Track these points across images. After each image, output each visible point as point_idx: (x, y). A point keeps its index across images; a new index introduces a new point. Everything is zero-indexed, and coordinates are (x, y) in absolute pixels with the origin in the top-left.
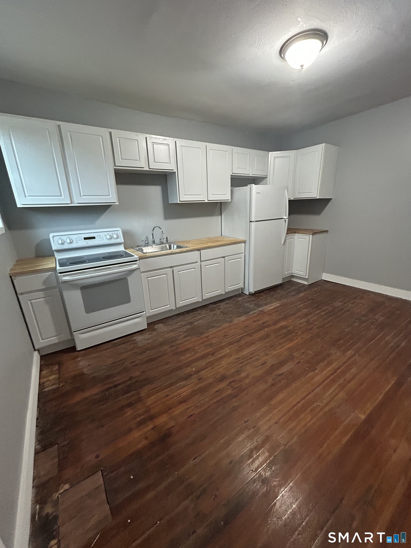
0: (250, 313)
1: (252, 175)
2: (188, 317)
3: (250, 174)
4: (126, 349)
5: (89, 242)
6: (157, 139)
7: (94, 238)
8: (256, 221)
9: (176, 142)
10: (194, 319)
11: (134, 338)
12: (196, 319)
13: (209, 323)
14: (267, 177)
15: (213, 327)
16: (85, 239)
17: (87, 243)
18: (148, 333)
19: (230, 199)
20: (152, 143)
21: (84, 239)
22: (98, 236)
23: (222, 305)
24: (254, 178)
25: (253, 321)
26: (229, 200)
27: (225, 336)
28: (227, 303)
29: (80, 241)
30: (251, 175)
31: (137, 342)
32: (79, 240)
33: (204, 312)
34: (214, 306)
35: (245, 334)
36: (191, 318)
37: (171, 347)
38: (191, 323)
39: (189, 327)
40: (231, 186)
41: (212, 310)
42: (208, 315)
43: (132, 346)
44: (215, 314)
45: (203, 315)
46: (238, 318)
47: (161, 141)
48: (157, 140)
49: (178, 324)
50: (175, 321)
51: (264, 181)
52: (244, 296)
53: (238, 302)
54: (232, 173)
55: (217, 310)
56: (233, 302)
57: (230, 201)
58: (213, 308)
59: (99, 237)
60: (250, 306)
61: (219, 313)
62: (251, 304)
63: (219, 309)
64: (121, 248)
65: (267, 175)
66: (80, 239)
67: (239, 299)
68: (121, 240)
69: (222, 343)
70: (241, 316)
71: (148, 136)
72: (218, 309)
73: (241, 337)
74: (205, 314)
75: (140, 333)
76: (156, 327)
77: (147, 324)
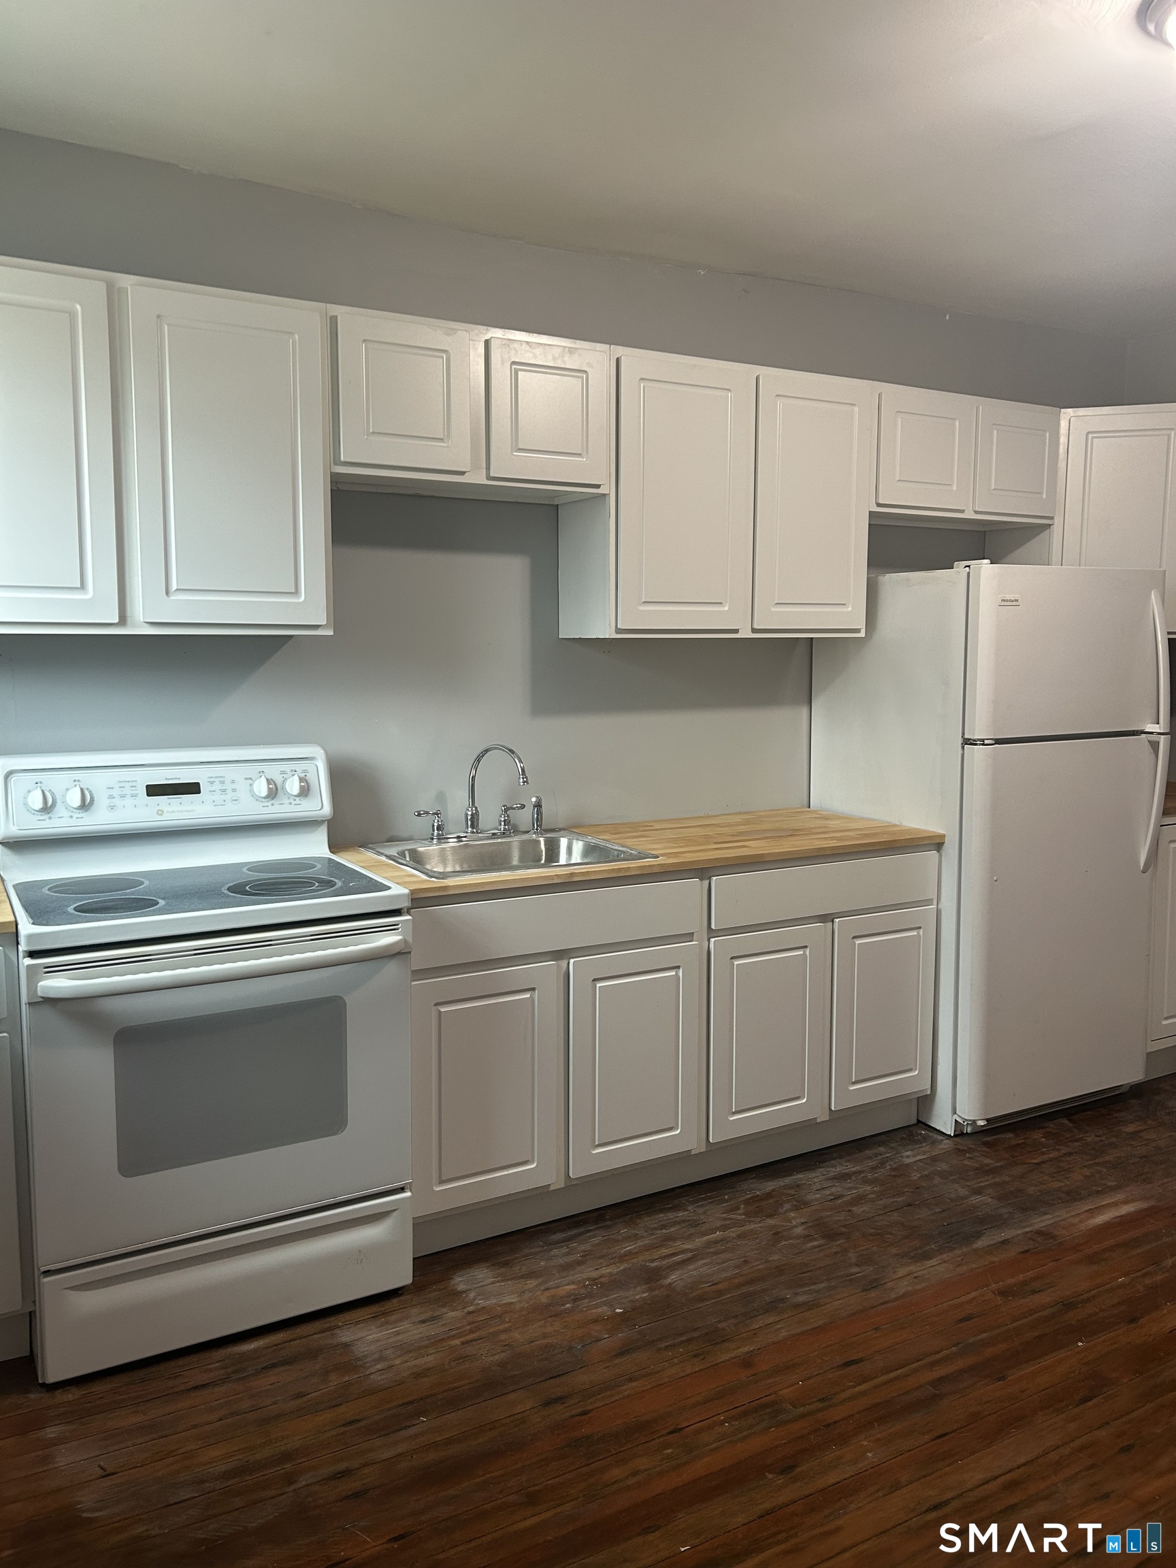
0: (980, 1243)
1: (976, 512)
2: (628, 1239)
3: (962, 511)
4: (301, 1395)
5: (170, 809)
6: (538, 351)
7: (193, 788)
8: (998, 741)
9: (618, 360)
10: (664, 1251)
11: (345, 1336)
12: (674, 1254)
13: (752, 1281)
14: (1049, 526)
15: (773, 1306)
16: (154, 790)
17: (160, 812)
18: (416, 1313)
19: (862, 625)
20: (513, 367)
21: (149, 795)
22: (212, 783)
23: (815, 1181)
24: (982, 529)
25: (1004, 1293)
26: (858, 631)
27: (848, 1364)
28: (844, 1177)
29: (129, 802)
30: (969, 515)
31: (359, 1359)
32: (123, 796)
33: (713, 1213)
34: (770, 1186)
35: (960, 1364)
36: (648, 1248)
37: (548, 1403)
38: (651, 1277)
39: (640, 1294)
40: (870, 564)
41: (761, 1207)
42: (739, 1236)
43: (335, 1381)
44: (777, 1235)
45: (713, 1231)
46: (912, 1268)
47: (554, 359)
48: (534, 351)
49: (578, 1277)
50: (559, 1255)
51: (1034, 545)
52: (934, 1142)
53: (901, 1171)
54: (879, 505)
55: (791, 1210)
56: (874, 1168)
57: (862, 634)
58: (769, 1195)
59: (217, 786)
60: (976, 1199)
61: (799, 1230)
62: (978, 1191)
63: (800, 1205)
64: (315, 846)
65: (1052, 518)
66: (127, 791)
67: (910, 1156)
68: (321, 804)
69: (830, 1406)
70: (927, 1256)
71: (496, 333)
72: (796, 1208)
73: (940, 1380)
74: (724, 1228)
75: (375, 1309)
76: (460, 1281)
77: (414, 1259)
